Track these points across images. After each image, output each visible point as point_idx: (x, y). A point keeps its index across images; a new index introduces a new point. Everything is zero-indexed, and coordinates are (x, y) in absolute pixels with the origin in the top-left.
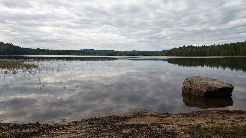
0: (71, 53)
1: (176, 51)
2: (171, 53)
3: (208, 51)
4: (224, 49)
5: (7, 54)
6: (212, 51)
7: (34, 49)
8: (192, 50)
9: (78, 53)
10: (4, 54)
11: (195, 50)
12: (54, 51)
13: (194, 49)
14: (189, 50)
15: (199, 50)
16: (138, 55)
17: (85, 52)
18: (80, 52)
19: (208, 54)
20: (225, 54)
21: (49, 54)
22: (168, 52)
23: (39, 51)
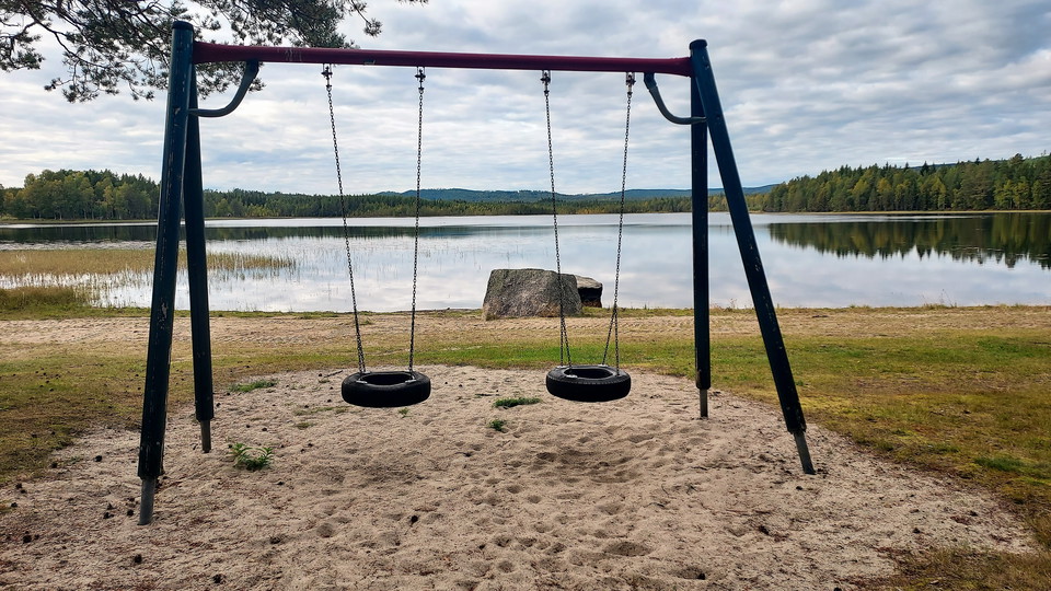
0: (368, 208)
1: (804, 193)
2: (782, 199)
3: (943, 190)
4: (1011, 177)
5: (125, 218)
6: (959, 187)
7: (225, 196)
8: (872, 185)
9: (399, 208)
10: (114, 215)
11: (885, 185)
12: (301, 199)
13: (881, 182)
14: (861, 186)
15: (904, 186)
16: (646, 212)
17: (427, 204)
18: (406, 201)
19: (941, 200)
20: (1016, 199)
21: (283, 211)
22: (772, 196)
23: (243, 201)
